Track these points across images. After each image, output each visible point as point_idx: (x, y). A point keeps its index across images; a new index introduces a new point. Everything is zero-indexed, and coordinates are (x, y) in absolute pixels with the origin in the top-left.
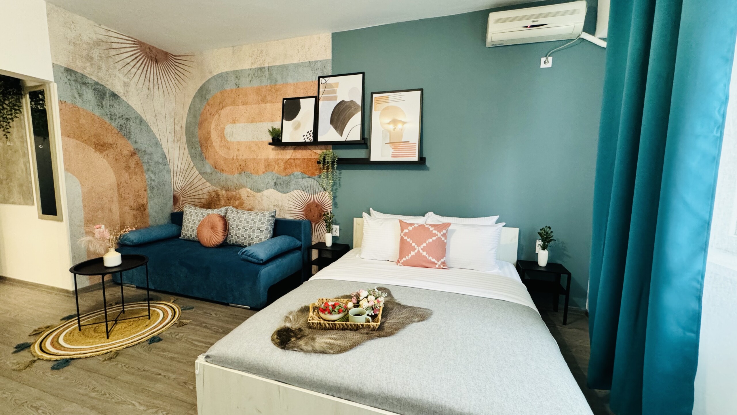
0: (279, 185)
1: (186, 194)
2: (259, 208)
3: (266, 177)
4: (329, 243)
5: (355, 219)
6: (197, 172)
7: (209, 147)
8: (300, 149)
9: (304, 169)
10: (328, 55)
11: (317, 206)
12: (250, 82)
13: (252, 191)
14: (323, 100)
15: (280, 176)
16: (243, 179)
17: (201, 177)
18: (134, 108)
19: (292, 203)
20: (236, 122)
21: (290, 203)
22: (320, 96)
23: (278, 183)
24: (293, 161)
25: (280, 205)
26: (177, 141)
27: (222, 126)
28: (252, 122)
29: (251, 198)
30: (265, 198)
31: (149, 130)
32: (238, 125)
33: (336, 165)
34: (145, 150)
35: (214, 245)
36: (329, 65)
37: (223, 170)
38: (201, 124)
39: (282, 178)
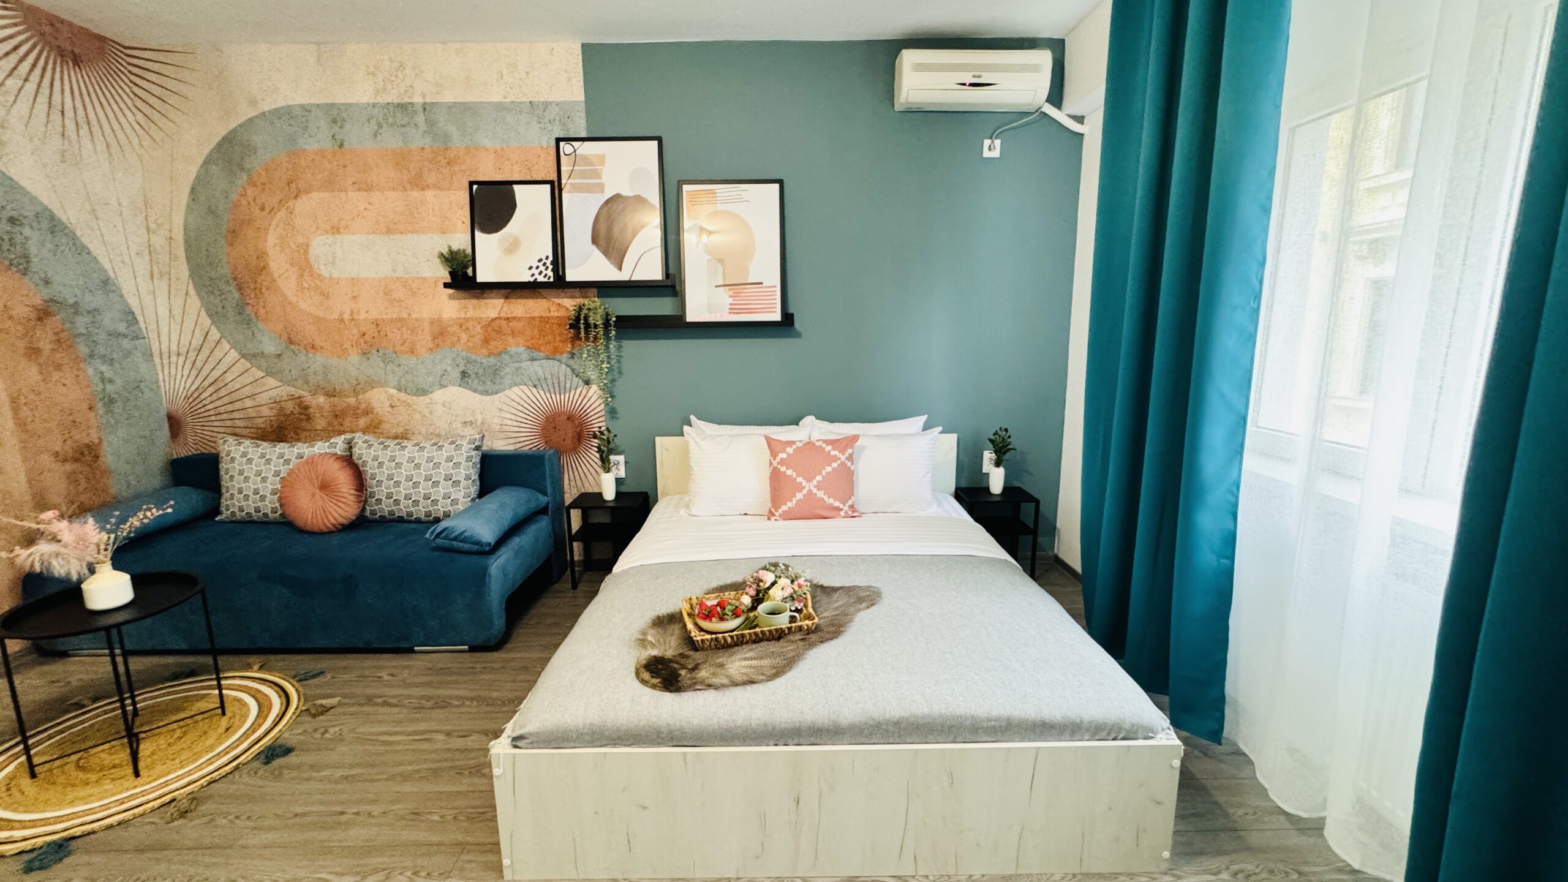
0: (473, 376)
1: (203, 410)
2: (424, 431)
3: (437, 361)
4: (609, 494)
5: (658, 439)
6: (234, 354)
7: (264, 290)
8: (521, 297)
9: (534, 341)
10: (576, 92)
11: (570, 418)
12: (375, 135)
13: (402, 394)
14: (570, 192)
15: (473, 357)
16: (375, 367)
17: (249, 365)
18: (29, 189)
19: (509, 416)
20: (342, 230)
21: (504, 414)
22: (563, 182)
23: (469, 372)
24: (504, 323)
25: (479, 423)
26: (161, 275)
27: (300, 239)
28: (389, 231)
29: (402, 409)
30: (440, 409)
31: (81, 250)
32: (347, 238)
33: (613, 332)
34: (76, 303)
35: (334, 526)
36: (579, 114)
37: (313, 347)
38: (233, 234)
39: (479, 361)
